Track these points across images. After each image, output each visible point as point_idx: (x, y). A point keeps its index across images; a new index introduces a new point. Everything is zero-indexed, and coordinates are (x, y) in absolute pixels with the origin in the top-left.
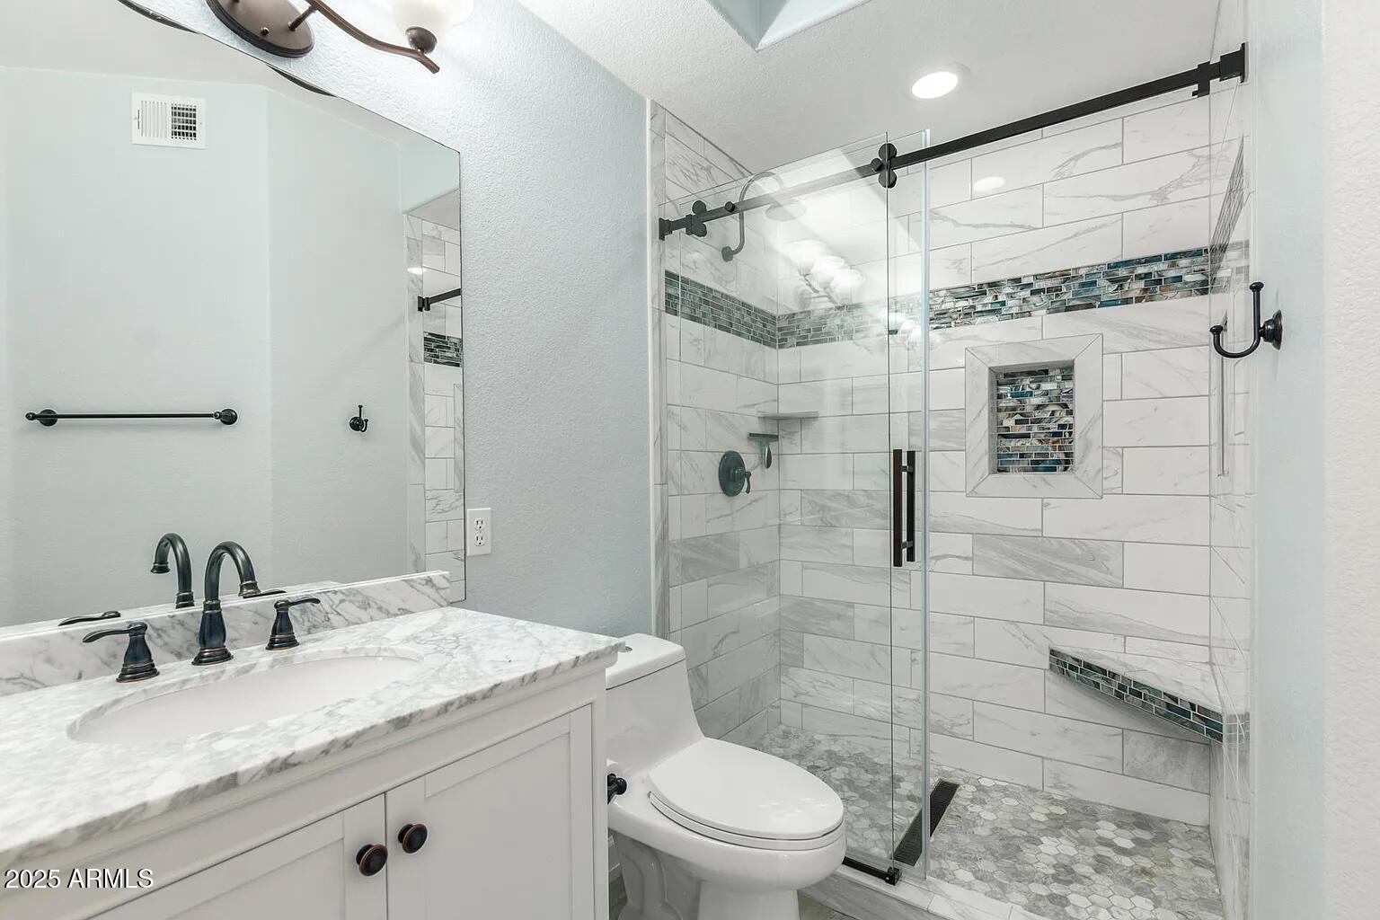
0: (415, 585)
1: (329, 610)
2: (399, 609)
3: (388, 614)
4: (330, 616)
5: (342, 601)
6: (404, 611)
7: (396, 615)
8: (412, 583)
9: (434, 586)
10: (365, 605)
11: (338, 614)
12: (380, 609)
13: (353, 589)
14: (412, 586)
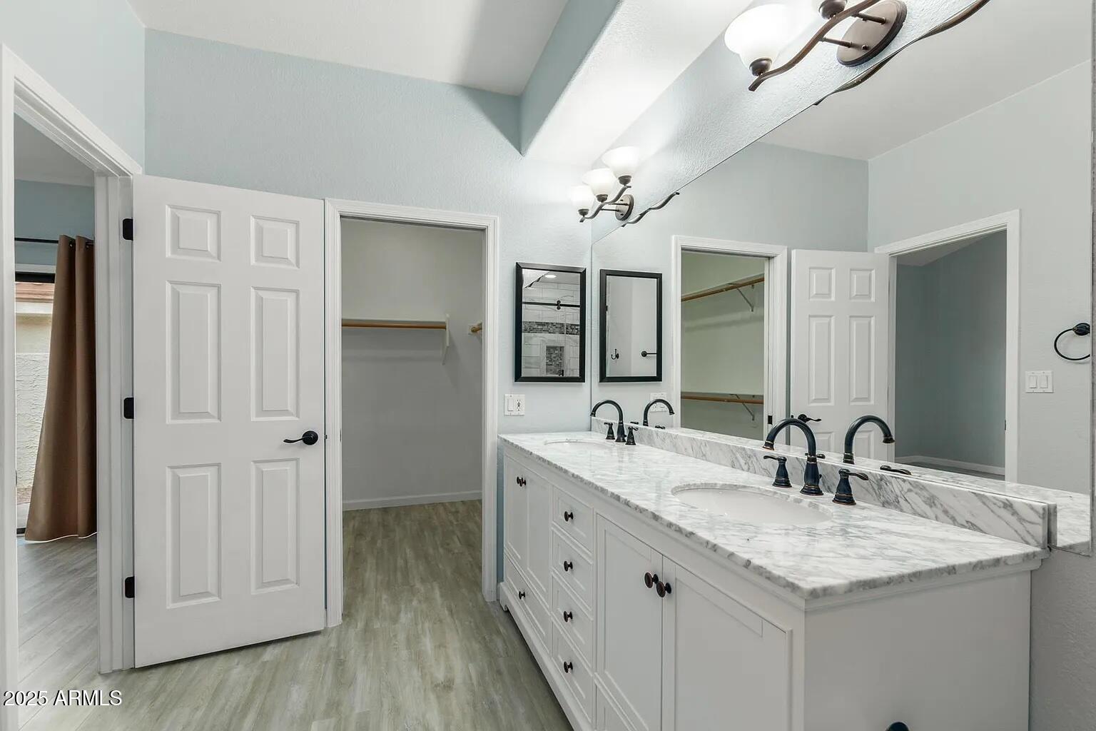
0: (987, 502)
1: (899, 494)
2: (967, 522)
3: (954, 521)
4: (899, 499)
5: (910, 490)
6: (973, 526)
7: (963, 526)
8: (984, 500)
9: (1015, 513)
10: (931, 501)
11: (906, 500)
12: (946, 512)
13: (920, 483)
14: (984, 503)
